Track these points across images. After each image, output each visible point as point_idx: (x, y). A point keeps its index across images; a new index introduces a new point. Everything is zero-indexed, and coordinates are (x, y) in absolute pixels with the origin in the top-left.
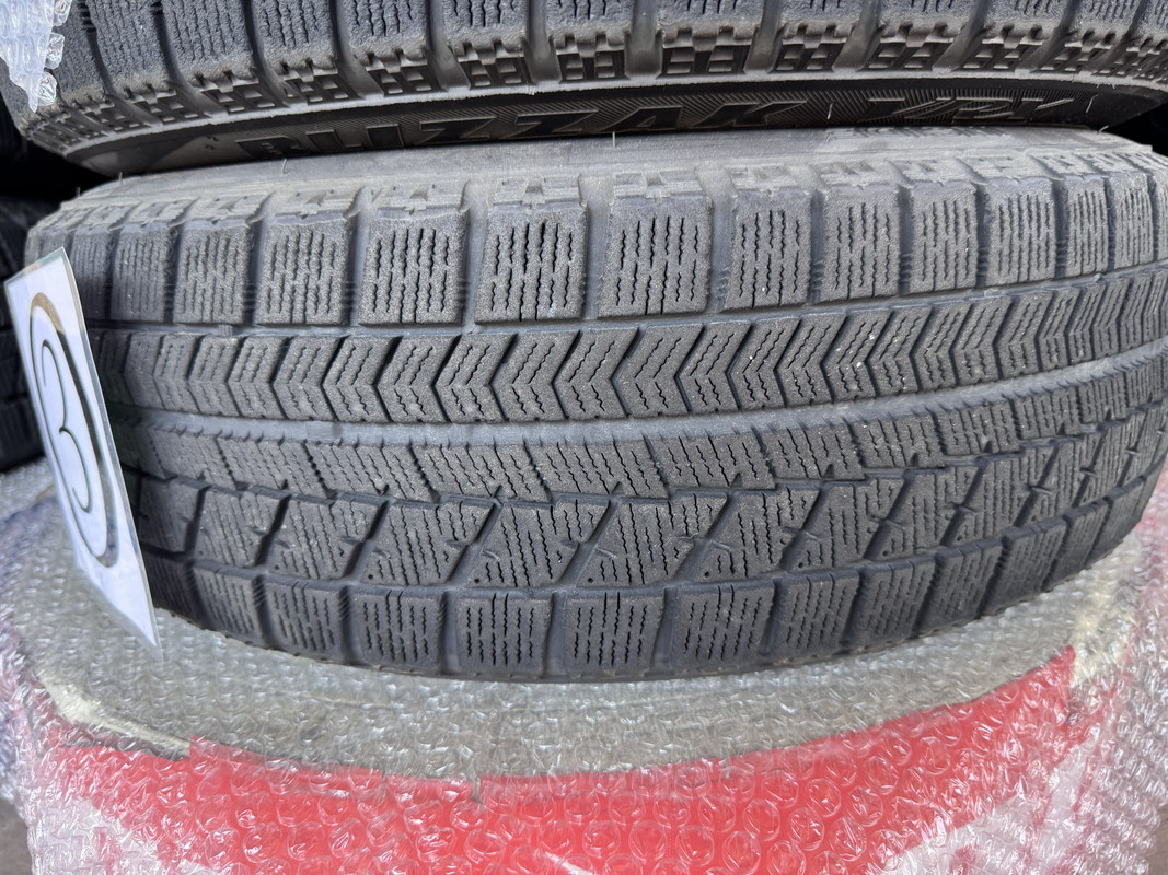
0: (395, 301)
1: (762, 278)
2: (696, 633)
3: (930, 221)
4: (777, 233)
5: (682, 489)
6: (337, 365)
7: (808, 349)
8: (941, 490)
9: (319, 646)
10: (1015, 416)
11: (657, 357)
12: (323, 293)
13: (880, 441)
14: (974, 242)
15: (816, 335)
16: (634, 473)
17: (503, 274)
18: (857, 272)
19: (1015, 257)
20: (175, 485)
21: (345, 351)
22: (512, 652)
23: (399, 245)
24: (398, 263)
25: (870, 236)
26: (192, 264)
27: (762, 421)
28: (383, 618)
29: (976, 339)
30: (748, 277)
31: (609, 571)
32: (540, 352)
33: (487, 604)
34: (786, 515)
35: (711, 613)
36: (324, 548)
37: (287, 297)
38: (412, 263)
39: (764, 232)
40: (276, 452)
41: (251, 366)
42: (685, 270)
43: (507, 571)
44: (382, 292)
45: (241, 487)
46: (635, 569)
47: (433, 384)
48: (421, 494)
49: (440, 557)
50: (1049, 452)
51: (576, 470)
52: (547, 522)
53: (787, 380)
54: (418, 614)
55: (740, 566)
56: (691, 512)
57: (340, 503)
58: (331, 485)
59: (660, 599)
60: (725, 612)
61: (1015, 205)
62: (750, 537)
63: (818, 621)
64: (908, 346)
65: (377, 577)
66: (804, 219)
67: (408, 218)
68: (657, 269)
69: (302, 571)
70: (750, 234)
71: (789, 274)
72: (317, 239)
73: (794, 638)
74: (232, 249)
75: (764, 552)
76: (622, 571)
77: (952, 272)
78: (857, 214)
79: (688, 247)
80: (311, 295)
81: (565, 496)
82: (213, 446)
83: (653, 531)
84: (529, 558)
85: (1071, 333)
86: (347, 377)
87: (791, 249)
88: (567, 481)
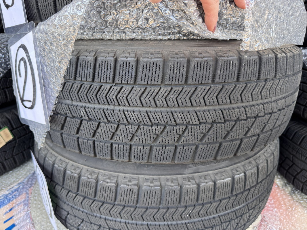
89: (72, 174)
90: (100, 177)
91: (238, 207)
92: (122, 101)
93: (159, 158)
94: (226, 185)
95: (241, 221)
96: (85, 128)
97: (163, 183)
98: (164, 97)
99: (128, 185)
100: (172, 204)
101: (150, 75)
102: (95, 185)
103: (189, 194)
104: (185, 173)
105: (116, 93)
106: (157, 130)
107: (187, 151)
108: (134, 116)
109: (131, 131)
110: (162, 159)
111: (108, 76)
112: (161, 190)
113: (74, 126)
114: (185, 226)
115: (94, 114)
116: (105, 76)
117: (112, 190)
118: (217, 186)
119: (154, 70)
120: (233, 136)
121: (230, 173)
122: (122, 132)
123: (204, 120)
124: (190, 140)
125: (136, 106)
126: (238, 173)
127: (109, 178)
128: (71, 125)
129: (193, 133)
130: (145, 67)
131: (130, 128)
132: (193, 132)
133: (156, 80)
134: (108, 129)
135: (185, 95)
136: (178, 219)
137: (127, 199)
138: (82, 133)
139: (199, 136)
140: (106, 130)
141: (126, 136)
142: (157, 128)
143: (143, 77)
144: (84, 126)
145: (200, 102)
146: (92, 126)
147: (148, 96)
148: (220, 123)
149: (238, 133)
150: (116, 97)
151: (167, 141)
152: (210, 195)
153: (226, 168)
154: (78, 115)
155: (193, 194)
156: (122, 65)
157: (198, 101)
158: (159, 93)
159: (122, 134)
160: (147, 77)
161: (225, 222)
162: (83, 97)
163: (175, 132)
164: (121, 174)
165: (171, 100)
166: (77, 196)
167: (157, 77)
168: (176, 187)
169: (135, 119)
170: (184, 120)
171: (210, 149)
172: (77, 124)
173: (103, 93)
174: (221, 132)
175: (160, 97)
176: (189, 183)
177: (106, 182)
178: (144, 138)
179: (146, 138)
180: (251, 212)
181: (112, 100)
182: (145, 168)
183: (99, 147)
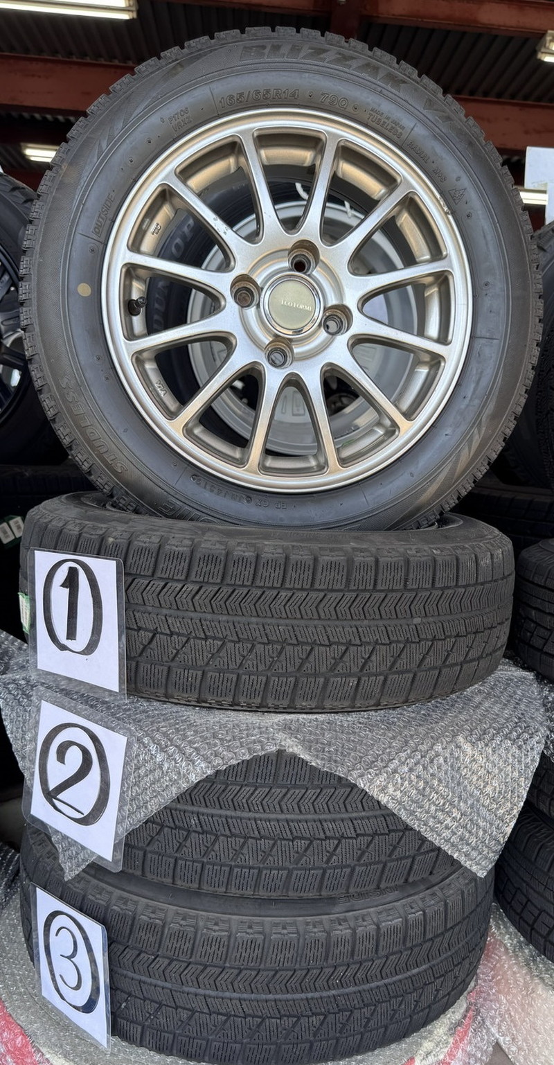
0: (207, 957)
1: (311, 958)
2: (285, 1056)
3: (361, 939)
4: (317, 946)
5: (285, 1016)
6: (186, 971)
7: (323, 977)
8: (362, 1014)
9: (161, 1050)
10: (388, 990)
11: (281, 979)
12: (185, 950)
13: (344, 1001)
14: (375, 943)
15: (326, 974)
16: (271, 1011)
17: (239, 953)
18: (338, 956)
19: (388, 946)
21: (189, 968)
22: (227, 1059)
23: (210, 941)
24: (209, 946)
25: (343, 946)
26: (141, 930)
27: (310, 995)
28: (187, 1044)
29: (374, 972)
30: (308, 959)
31: (260, 1037)
32: (247, 975)
33: (222, 1044)
34: (314, 1023)
35: (290, 1050)
36: (172, 1022)
37: (173, 949)
38: (213, 946)
39: (313, 945)
40: (161, 991)
41: (158, 966)
42: (290, 956)
43: (229, 1035)
44: (203, 953)
45: (145, 999)
46: (268, 1037)
47: (215, 981)
48: (206, 1010)
49: (209, 1029)
50: (401, 999)
51: (254, 1008)
52: (243, 1023)
53: (317, 986)
54: (199, 1045)
55: (300, 1037)
56: (287, 1022)
57: (179, 1010)
58: (178, 1004)
59: (275, 1046)
60: (294, 1050)
61: (389, 929)
62: (303, 1029)
63: (323, 1052)
64: (353, 975)
65: (188, 1033)
66: (324, 942)
67: (213, 934)
68: (282, 956)
69: (162, 1027)
70: (309, 946)
71: (319, 956)
72: (185, 934)
73: (315, 1057)
74: (156, 930)
75: (307, 1033)
76: (264, 1038)
77: (367, 953)
78: (339, 940)
79: (292, 950)
80: (181, 950)
81: (250, 1015)
82: (138, 984)
83: (275, 1027)
84: (237, 1032)
85: (408, 963)
86: (188, 975)
87: (320, 950)
88: (251, 1011)
89: (152, 921)
90: (201, 923)
91: (415, 971)
92: (255, 806)
93: (300, 888)
94: (394, 930)
95: (423, 997)
96: (193, 844)
97: (301, 929)
98: (311, 801)
99: (248, 933)
100: (315, 962)
101: (295, 773)
102: (192, 937)
103: (339, 944)
104: (333, 912)
105: (247, 796)
106: (299, 846)
107: (338, 876)
108: (269, 826)
109: (263, 848)
110: (303, 890)
111: (239, 774)
112: (298, 939)
113: (175, 841)
114: (333, 1000)
115: (212, 824)
116: (235, 773)
117: (222, 943)
118: (382, 932)
119: (300, 766)
120: (401, 852)
121: (401, 911)
122: (250, 848)
123: (362, 832)
124: (344, 860)
125: (274, 813)
126: (413, 910)
127: (216, 924)
128: (170, 839)
129: (348, 850)
130: (288, 762)
131: (263, 844)
132: (347, 847)
133: (302, 779)
134: (230, 846)
135: (338, 798)
136: (322, 988)
137: (247, 956)
138: (187, 852)
139: (355, 854)
140: (226, 846)
141: (255, 855)
142: (299, 844)
143: (286, 775)
144: (193, 841)
145: (357, 807)
146: (205, 841)
147: (291, 801)
148: (382, 834)
149: (407, 848)
150: (247, 801)
151: (312, 861)
152: (371, 946)
153: (395, 904)
154: (185, 824)
155: (347, 944)
157: (354, 805)
158: (306, 796)
159: (251, 852)
160: (290, 776)
161: (396, 997)
162: (198, 800)
163: (324, 848)
164: (234, 917)
165: (320, 805)
166: (158, 959)
167: (303, 774)
168: (320, 934)
169: (271, 831)
170: (336, 831)
171: (371, 872)
172: (181, 837)
173: (229, 794)
174: (384, 846)
175: (306, 801)
176: (340, 927)
177: (212, 929)
178: (280, 859)
179: (284, 857)
180: (438, 982)
181: (241, 805)
182: (271, 907)
183: (210, 873)
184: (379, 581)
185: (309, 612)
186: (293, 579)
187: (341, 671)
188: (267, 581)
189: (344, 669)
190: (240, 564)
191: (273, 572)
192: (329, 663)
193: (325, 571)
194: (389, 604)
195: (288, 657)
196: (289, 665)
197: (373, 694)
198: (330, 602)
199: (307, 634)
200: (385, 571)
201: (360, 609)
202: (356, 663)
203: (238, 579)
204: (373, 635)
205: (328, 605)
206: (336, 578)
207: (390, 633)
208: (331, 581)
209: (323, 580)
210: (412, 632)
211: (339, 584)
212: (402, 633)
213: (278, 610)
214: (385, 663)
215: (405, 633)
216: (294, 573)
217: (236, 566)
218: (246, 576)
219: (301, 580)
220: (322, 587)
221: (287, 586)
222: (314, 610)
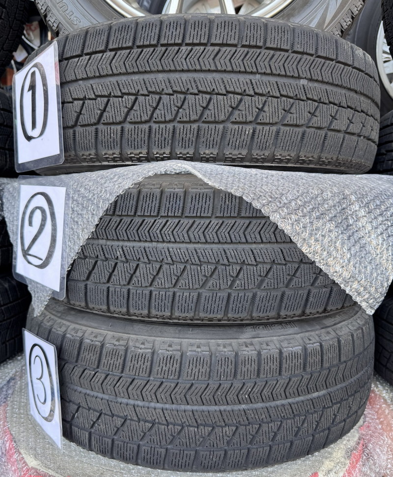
0: (134, 370)
1: (222, 374)
2: (204, 462)
3: (266, 360)
4: (226, 363)
5: (201, 425)
6: (118, 384)
7: (233, 392)
8: (270, 428)
9: (104, 453)
10: (291, 408)
11: (196, 391)
12: (117, 365)
13: (253, 415)
14: (278, 365)
15: (236, 388)
16: (189, 419)
17: (161, 367)
18: (246, 373)
19: (290, 369)
20: (71, 404)
21: (121, 380)
22: (155, 462)
23: (137, 357)
24: (136, 361)
25: (250, 364)
26: (85, 351)
27: (222, 408)
28: (122, 449)
29: (278, 390)
30: (219, 374)
31: (181, 444)
32: (168, 387)
33: (150, 448)
34: (228, 433)
35: (208, 457)
36: (109, 428)
37: (108, 365)
38: (139, 362)
39: (223, 362)
40: (100, 402)
41: (97, 380)
42: (204, 371)
43: (155, 441)
44: (131, 368)
45: (89, 409)
46: (188, 444)
47: (141, 392)
48: (135, 418)
49: (139, 435)
50: (304, 417)
51: (175, 417)
52: (166, 430)
53: (228, 399)
54: (132, 449)
55: (215, 445)
56: (203, 430)
57: (115, 417)
58: (113, 412)
59: (194, 452)
60: (211, 457)
61: (291, 355)
62: (218, 438)
63: (237, 461)
64: (260, 392)
65: (122, 438)
66: (233, 360)
67: (140, 351)
68: (197, 370)
69: (103, 433)
70: (220, 362)
71: (229, 373)
72: (118, 352)
73: (230, 465)
74: (96, 350)
75: (222, 442)
76: (185, 444)
77: (272, 373)
78: (247, 359)
79: (205, 365)
80: (114, 365)
81: (171, 423)
82: (84, 397)
83: (193, 434)
84: (161, 438)
85: (309, 386)
86: (120, 387)
87: (230, 367)
88: (172, 420)
89: (93, 343)
90: (131, 344)
91: (316, 395)
92: (167, 235)
93: (209, 309)
94: (295, 355)
95: (322, 419)
96: (120, 272)
97: (213, 349)
98: (215, 231)
99: (168, 351)
100: (225, 377)
101: (200, 206)
102: (123, 354)
103: (247, 363)
104: (240, 337)
105: (160, 227)
106: (206, 271)
107: (242, 300)
108: (180, 253)
109: (175, 272)
110: (212, 311)
111: (153, 209)
112: (211, 356)
113: (106, 271)
114: (243, 413)
115: (133, 253)
116: (150, 209)
117: (146, 358)
118: (284, 355)
119: (204, 201)
120: (297, 283)
121: (301, 342)
122: (165, 273)
123: (261, 260)
124: (246, 285)
125: (183, 242)
126: (311, 342)
127: (143, 343)
128: (103, 270)
129: (249, 276)
130: (194, 198)
131: (175, 268)
132: (249, 274)
133: (206, 211)
134: (148, 271)
135: (239, 229)
136: (233, 401)
137: (167, 370)
138: (115, 279)
139: (256, 280)
140: (145, 272)
141: (169, 279)
142: (206, 269)
143: (192, 209)
144: (119, 269)
145: (256, 238)
146: (128, 268)
147: (197, 230)
148: (280, 264)
149: (303, 279)
150: (160, 231)
151: (218, 285)
152: (275, 367)
154: (113, 256)
155: (253, 363)
156: (169, 197)
157: (253, 236)
158: (210, 226)
159: (165, 276)
160: (196, 209)
161: (299, 415)
162: (121, 234)
163: (228, 273)
164: (158, 339)
165: (223, 234)
166: (97, 374)
167: (207, 208)
168: (230, 353)
169: (181, 257)
170: (238, 258)
171: (271, 298)
172: (110, 267)
173: (145, 227)
174: (282, 275)
175: (211, 231)
176: (247, 349)
177: (139, 348)
178: (190, 281)
179: (194, 281)
180: (336, 407)
181: (156, 235)
182: (189, 332)
183: (135, 297)
184: (268, 40)
185: (207, 63)
186: (192, 35)
187: (238, 119)
188: (170, 38)
189: (241, 117)
190: (147, 27)
191: (174, 30)
192: (226, 111)
193: (219, 28)
194: (278, 60)
195: (190, 105)
196: (191, 113)
197: (268, 144)
198: (225, 55)
199: (206, 83)
200: (273, 32)
201: (252, 62)
202: (251, 112)
203: (145, 40)
204: (265, 86)
205: (223, 57)
206: (230, 34)
207: (280, 87)
208: (226, 37)
209: (218, 36)
210: (299, 90)
211: (232, 39)
212: (291, 89)
213: (180, 63)
214: (277, 114)
215: (293, 90)
216: (193, 30)
217: (144, 30)
218: (153, 36)
219: (199, 36)
220: (218, 41)
221: (187, 41)
222: (211, 61)
